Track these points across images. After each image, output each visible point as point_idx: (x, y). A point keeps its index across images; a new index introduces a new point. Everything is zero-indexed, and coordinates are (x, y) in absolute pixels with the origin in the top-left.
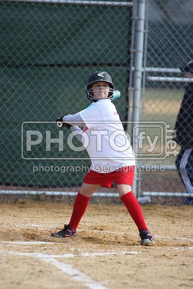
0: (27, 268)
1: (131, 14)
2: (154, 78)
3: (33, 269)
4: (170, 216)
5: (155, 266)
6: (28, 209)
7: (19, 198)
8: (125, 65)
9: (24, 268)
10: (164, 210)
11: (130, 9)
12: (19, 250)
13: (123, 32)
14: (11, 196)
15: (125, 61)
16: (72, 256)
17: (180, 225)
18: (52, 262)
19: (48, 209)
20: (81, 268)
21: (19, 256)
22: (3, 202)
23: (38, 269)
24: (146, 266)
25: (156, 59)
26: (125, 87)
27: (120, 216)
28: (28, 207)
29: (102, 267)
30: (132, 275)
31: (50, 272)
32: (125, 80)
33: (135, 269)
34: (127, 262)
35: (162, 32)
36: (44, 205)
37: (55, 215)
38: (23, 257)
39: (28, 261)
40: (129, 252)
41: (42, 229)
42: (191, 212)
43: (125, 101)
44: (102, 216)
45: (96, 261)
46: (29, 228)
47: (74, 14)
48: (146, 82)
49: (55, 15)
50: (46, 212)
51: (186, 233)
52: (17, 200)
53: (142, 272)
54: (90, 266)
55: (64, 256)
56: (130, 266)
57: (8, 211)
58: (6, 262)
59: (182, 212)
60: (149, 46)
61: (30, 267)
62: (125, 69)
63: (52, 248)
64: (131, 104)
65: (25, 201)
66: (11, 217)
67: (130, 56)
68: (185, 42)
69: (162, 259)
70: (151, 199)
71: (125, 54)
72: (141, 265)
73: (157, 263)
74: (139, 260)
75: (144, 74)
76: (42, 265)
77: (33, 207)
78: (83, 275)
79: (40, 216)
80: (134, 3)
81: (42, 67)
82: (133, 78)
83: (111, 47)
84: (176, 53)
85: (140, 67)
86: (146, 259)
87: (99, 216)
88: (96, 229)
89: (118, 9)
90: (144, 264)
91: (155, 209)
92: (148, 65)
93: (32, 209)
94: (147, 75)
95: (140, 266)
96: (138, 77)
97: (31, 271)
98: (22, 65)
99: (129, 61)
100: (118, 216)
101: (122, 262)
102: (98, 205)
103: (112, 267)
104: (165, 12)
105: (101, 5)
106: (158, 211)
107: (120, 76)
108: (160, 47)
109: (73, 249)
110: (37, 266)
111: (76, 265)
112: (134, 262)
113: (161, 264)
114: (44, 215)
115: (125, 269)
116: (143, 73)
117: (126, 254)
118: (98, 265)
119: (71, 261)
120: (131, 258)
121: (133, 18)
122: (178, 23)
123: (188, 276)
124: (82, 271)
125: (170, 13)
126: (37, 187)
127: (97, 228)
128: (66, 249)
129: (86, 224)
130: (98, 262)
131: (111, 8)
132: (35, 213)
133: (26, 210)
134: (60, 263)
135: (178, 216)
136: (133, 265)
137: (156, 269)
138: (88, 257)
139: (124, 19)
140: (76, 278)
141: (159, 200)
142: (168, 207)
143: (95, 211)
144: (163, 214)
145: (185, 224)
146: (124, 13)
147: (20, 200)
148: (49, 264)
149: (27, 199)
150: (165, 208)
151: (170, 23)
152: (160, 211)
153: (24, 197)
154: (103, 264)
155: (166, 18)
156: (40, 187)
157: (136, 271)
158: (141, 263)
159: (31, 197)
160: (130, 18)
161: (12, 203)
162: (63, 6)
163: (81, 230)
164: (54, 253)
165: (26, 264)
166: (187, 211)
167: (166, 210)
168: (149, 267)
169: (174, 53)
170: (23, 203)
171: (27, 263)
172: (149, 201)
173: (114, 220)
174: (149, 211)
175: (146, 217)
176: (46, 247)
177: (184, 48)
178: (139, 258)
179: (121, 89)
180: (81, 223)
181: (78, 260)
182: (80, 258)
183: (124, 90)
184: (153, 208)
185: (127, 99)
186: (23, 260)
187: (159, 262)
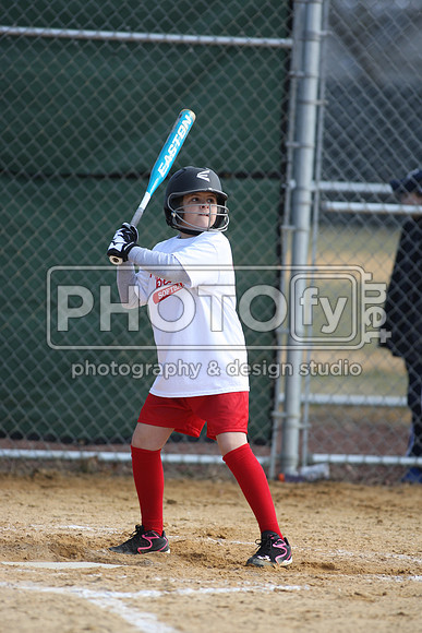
0: (59, 620)
1: (288, 65)
2: (337, 206)
3: (72, 622)
4: (371, 507)
5: (339, 617)
6: (62, 491)
7: (41, 466)
8: (274, 176)
9: (51, 620)
10: (358, 495)
11: (287, 55)
12: (40, 579)
13: (270, 105)
14: (23, 462)
15: (275, 168)
16: (157, 594)
17: (393, 527)
18: (112, 607)
19: (104, 491)
20: (176, 620)
21: (41, 594)
22: (6, 475)
23: (83, 622)
24: (318, 616)
25: (342, 164)
26: (275, 225)
28: (61, 487)
29: (223, 618)
31: (109, 630)
32: (274, 210)
33: (295, 623)
34: (278, 609)
35: (355, 105)
36: (96, 483)
37: (119, 504)
38: (50, 597)
39: (61, 605)
40: (281, 587)
41: (91, 536)
42: (417, 498)
43: (275, 254)
44: (223, 507)
45: (209, 607)
46: (63, 532)
47: (164, 64)
48: (320, 215)
49: (122, 66)
50: (100, 498)
51: (407, 545)
52: (36, 471)
53: (310, 630)
54: (197, 616)
55: (139, 594)
56: (284, 616)
57: (18, 495)
58: (14, 608)
59: (396, 499)
60: (328, 135)
61: (64, 618)
62: (274, 185)
63: (113, 578)
64: (287, 261)
65: (55, 474)
66: (24, 508)
67: (286, 158)
68: (405, 126)
69: (355, 603)
70: (331, 470)
71: (276, 153)
72: (308, 615)
73: (343, 610)
74: (304, 605)
75: (317, 196)
76: (91, 614)
77: (71, 485)
79: (87, 506)
80: (294, 42)
81: (94, 180)
82: (293, 204)
83: (244, 136)
84: (387, 150)
85: (308, 181)
86: (318, 602)
87: (217, 506)
88: (209, 535)
89: (261, 53)
90: (315, 614)
91: (338, 493)
92: (325, 175)
93: (68, 491)
94: (322, 199)
95: (305, 617)
96: (304, 204)
97: (67, 628)
98: (50, 175)
99: (284, 167)
101: (267, 609)
102: (214, 482)
103: (245, 619)
104: (363, 61)
105: (224, 45)
106: (344, 496)
107: (265, 199)
108: (352, 138)
109: (158, 579)
110: (79, 615)
111: (167, 614)
112: (292, 608)
113: (351, 613)
114: (97, 504)
115: (272, 624)
116: (313, 194)
117: (275, 590)
118: (214, 615)
119: (155, 605)
120: (286, 599)
121: (292, 73)
122: (390, 84)
124: (179, 628)
125: (375, 64)
126: (82, 442)
127: (212, 533)
128: (144, 579)
129: (189, 524)
130: (214, 609)
131: (244, 52)
132: (78, 500)
133: (56, 492)
134: (131, 610)
135: (389, 508)
136: (292, 616)
137: (340, 624)
138: (192, 598)
139: (272, 76)
141: (347, 472)
142: (367, 488)
143: (207, 496)
144: (357, 503)
145: (405, 525)
146: (273, 64)
147: (44, 471)
148: (107, 612)
149: (59, 468)
150: (361, 490)
151: (373, 84)
152: (349, 496)
153: (51, 464)
154: (225, 613)
155: (365, 74)
156: (87, 442)
157: (298, 628)
158: (308, 612)
159: (67, 465)
160: (285, 75)
161: (25, 478)
162: (140, 46)
163: (177, 538)
164: (117, 588)
165: (55, 612)
166: (410, 496)
167: (363, 495)
168: (326, 619)
169: (382, 150)
170: (49, 478)
171: (57, 609)
172: (327, 473)
174: (325, 498)
175: (320, 510)
176: (100, 575)
177: (404, 139)
178: (304, 600)
179: (265, 229)
180: (177, 523)
181: (169, 603)
182: (174, 598)
183: (272, 231)
184: (334, 491)
185: (279, 251)
186: (49, 603)
187: (347, 608)
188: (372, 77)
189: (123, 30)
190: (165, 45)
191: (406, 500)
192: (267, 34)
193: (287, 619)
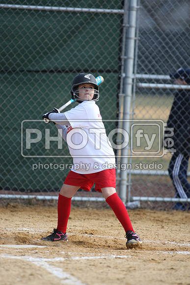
0: (18, 271)
1: (122, 21)
2: (144, 85)
3: (24, 272)
4: (159, 220)
5: (144, 270)
6: (20, 213)
7: (11, 202)
8: (115, 72)
9: (15, 271)
10: (153, 215)
11: (122, 17)
12: (10, 253)
13: (114, 39)
14: (3, 200)
15: (116, 68)
16: (62, 259)
17: (169, 229)
18: (42, 265)
19: (39, 213)
20: (71, 271)
21: (11, 259)
23: (29, 272)
24: (135, 269)
25: (146, 66)
26: (116, 94)
27: (110, 220)
28: (20, 211)
29: (92, 270)
30: (122, 279)
31: (41, 275)
32: (115, 87)
33: (125, 273)
34: (117, 266)
35: (152, 39)
36: (35, 209)
37: (46, 219)
38: (14, 261)
39: (19, 264)
40: (119, 256)
41: (33, 233)
42: (179, 217)
43: (116, 107)
44: (93, 220)
45: (86, 265)
46: (21, 232)
47: (66, 21)
48: (136, 89)
49: (47, 22)
50: (37, 216)
51: (175, 238)
52: (8, 204)
53: (131, 276)
54: (81, 269)
55: (54, 259)
56: (120, 270)
59: (170, 217)
60: (140, 53)
61: (21, 270)
62: (116, 75)
63: (43, 252)
64: (121, 110)
65: (17, 205)
66: (3, 221)
67: (121, 63)
68: (175, 49)
69: (151, 264)
70: (141, 204)
71: (116, 61)
72: (131, 269)
73: (146, 266)
74: (129, 264)
75: (135, 81)
76: (33, 268)
77: (24, 210)
78: (73, 278)
79: (31, 220)
80: (125, 11)
81: (34, 73)
82: (124, 84)
83: (102, 54)
84: (166, 60)
85: (131, 74)
86: (135, 263)
87: (90, 220)
88: (86, 233)
89: (110, 16)
90: (133, 268)
91: (144, 214)
92: (139, 71)
93: (23, 213)
94: (137, 82)
95: (129, 270)
96: (129, 84)
97: (22, 274)
98: (15, 71)
99: (120, 67)
100: (108, 221)
101: (112, 266)
102: (88, 209)
103: (102, 271)
104: (156, 20)
105: (93, 12)
106: (147, 215)
107: (111, 82)
108: (151, 54)
109: (63, 253)
110: (28, 269)
111: (67, 269)
112: (123, 266)
113: (150, 268)
114: (36, 219)
115: (114, 273)
116: (133, 80)
117: (116, 258)
118: (88, 269)
119: (62, 265)
120: (120, 262)
121: (124, 25)
122: (168, 30)
123: (177, 280)
124: (73, 275)
125: (161, 21)
126: (29, 191)
127: (87, 232)
128: (57, 253)
129: (77, 228)
130: (88, 266)
131: (102, 15)
132: (26, 217)
133: (17, 214)
134: (51, 267)
135: (167, 221)
136: (123, 269)
137: (145, 273)
138: (78, 261)
139: (115, 26)
140: (67, 281)
141: (148, 205)
142: (157, 212)
143: (85, 215)
144: (152, 219)
145: (174, 229)
146: (115, 21)
147: (12, 204)
148: (40, 268)
149: (19, 203)
150: (155, 213)
151: (160, 30)
152: (149, 216)
153: (15, 201)
154: (93, 268)
155: (156, 25)
156: (31, 191)
157: (126, 275)
158: (131, 267)
159: (22, 201)
160: (121, 26)
161: (3, 207)
162: (55, 13)
163: (72, 234)
164: (45, 256)
165: (17, 267)
166: (176, 215)
167: (155, 215)
168: (138, 271)
169: (164, 60)
170: (15, 207)
171: (18, 266)
172: (139, 205)
173: (105, 224)
174: (138, 216)
175: (136, 222)
176: (37, 251)
177: (174, 55)
178: (129, 262)
179: (111, 95)
180: (72, 228)
181: (68, 263)
182: (70, 261)
183: (115, 96)
184: (142, 213)
185: (118, 105)
186: (14, 263)
187: (148, 266)
188: (160, 27)
189: (48, 6)
190: (67, 12)
191: (175, 217)
192: (113, 7)
193: (121, 271)
